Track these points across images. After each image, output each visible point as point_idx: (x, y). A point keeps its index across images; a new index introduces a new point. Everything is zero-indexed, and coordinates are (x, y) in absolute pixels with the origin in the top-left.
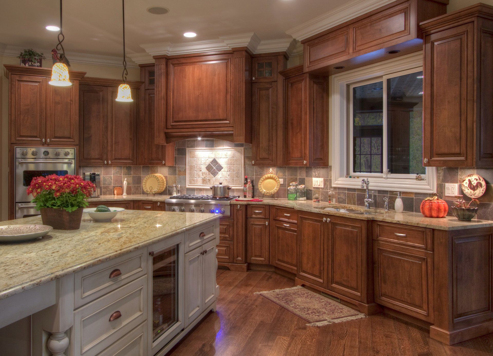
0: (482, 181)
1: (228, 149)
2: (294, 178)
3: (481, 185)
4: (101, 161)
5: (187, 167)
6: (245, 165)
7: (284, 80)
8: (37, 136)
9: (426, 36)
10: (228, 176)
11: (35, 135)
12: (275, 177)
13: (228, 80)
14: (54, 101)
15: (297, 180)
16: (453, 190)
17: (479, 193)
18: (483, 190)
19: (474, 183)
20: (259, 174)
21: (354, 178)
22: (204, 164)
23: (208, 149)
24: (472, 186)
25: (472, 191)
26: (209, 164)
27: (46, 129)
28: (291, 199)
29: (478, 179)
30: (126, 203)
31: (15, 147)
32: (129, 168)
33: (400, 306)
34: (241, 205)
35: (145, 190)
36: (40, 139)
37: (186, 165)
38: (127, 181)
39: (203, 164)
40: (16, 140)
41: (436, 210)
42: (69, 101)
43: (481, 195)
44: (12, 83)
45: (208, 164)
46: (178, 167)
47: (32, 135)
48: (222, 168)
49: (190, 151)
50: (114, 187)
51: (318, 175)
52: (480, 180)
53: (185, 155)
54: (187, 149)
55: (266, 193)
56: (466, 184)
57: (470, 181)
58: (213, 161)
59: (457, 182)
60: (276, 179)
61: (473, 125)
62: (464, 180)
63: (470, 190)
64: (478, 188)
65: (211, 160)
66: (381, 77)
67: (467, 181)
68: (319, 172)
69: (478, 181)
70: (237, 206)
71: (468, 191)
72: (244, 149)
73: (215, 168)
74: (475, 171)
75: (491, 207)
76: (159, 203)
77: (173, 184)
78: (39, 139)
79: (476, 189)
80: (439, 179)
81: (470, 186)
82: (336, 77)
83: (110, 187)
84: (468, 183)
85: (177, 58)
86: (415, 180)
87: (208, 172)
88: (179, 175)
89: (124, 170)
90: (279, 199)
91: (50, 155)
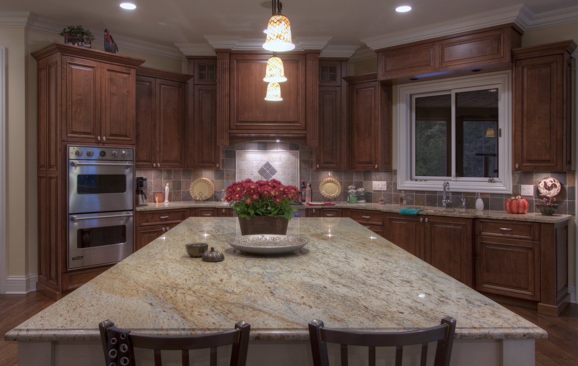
0: (557, 183)
1: (282, 152)
2: (350, 181)
3: (556, 186)
4: (149, 163)
5: (237, 170)
6: (300, 168)
7: (348, 86)
8: (91, 133)
9: (516, 60)
10: (282, 180)
11: (89, 131)
12: (335, 181)
13: (298, 82)
14: (109, 92)
15: (353, 184)
16: (529, 191)
17: (554, 193)
18: (557, 190)
19: (549, 184)
20: (315, 178)
21: (422, 181)
22: (256, 167)
23: (261, 152)
24: (547, 187)
25: (547, 191)
26: (262, 168)
27: (101, 125)
28: (354, 201)
29: (553, 181)
30: (183, 211)
31: (68, 145)
32: (169, 172)
33: (505, 291)
34: (316, 209)
35: (193, 196)
36: (95, 136)
37: (235, 168)
38: (168, 186)
39: (254, 167)
40: (68, 137)
41: (523, 207)
42: (126, 93)
43: (556, 194)
44: (63, 66)
45: (260, 168)
46: (226, 170)
47: (85, 131)
48: (276, 172)
49: (241, 153)
50: (155, 193)
51: (380, 178)
52: (555, 181)
53: (235, 157)
54: (237, 152)
55: (328, 196)
56: (542, 185)
57: (545, 183)
58: (265, 165)
59: (532, 184)
60: (337, 183)
61: (563, 137)
62: (540, 182)
63: (545, 190)
64: (553, 189)
65: (264, 163)
66: (450, 90)
67: (543, 183)
68: (380, 176)
69: (553, 183)
70: (312, 211)
71: (543, 191)
72: (301, 153)
73: (268, 172)
74: (549, 175)
75: (564, 203)
76: (224, 210)
77: (222, 189)
78: (93, 136)
79: (551, 189)
80: (515, 181)
81: (545, 187)
82: (401, 87)
83: (150, 194)
84: (543, 184)
85: (241, 54)
86: (488, 182)
87: (260, 176)
88: (227, 179)
89: (164, 174)
90: (341, 202)
91: (107, 157)
